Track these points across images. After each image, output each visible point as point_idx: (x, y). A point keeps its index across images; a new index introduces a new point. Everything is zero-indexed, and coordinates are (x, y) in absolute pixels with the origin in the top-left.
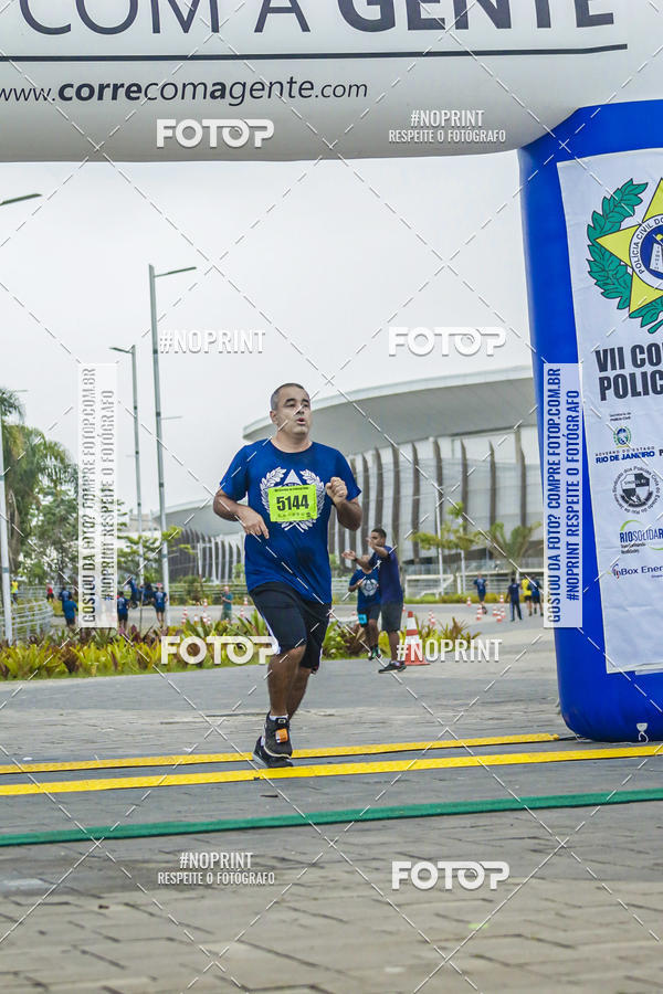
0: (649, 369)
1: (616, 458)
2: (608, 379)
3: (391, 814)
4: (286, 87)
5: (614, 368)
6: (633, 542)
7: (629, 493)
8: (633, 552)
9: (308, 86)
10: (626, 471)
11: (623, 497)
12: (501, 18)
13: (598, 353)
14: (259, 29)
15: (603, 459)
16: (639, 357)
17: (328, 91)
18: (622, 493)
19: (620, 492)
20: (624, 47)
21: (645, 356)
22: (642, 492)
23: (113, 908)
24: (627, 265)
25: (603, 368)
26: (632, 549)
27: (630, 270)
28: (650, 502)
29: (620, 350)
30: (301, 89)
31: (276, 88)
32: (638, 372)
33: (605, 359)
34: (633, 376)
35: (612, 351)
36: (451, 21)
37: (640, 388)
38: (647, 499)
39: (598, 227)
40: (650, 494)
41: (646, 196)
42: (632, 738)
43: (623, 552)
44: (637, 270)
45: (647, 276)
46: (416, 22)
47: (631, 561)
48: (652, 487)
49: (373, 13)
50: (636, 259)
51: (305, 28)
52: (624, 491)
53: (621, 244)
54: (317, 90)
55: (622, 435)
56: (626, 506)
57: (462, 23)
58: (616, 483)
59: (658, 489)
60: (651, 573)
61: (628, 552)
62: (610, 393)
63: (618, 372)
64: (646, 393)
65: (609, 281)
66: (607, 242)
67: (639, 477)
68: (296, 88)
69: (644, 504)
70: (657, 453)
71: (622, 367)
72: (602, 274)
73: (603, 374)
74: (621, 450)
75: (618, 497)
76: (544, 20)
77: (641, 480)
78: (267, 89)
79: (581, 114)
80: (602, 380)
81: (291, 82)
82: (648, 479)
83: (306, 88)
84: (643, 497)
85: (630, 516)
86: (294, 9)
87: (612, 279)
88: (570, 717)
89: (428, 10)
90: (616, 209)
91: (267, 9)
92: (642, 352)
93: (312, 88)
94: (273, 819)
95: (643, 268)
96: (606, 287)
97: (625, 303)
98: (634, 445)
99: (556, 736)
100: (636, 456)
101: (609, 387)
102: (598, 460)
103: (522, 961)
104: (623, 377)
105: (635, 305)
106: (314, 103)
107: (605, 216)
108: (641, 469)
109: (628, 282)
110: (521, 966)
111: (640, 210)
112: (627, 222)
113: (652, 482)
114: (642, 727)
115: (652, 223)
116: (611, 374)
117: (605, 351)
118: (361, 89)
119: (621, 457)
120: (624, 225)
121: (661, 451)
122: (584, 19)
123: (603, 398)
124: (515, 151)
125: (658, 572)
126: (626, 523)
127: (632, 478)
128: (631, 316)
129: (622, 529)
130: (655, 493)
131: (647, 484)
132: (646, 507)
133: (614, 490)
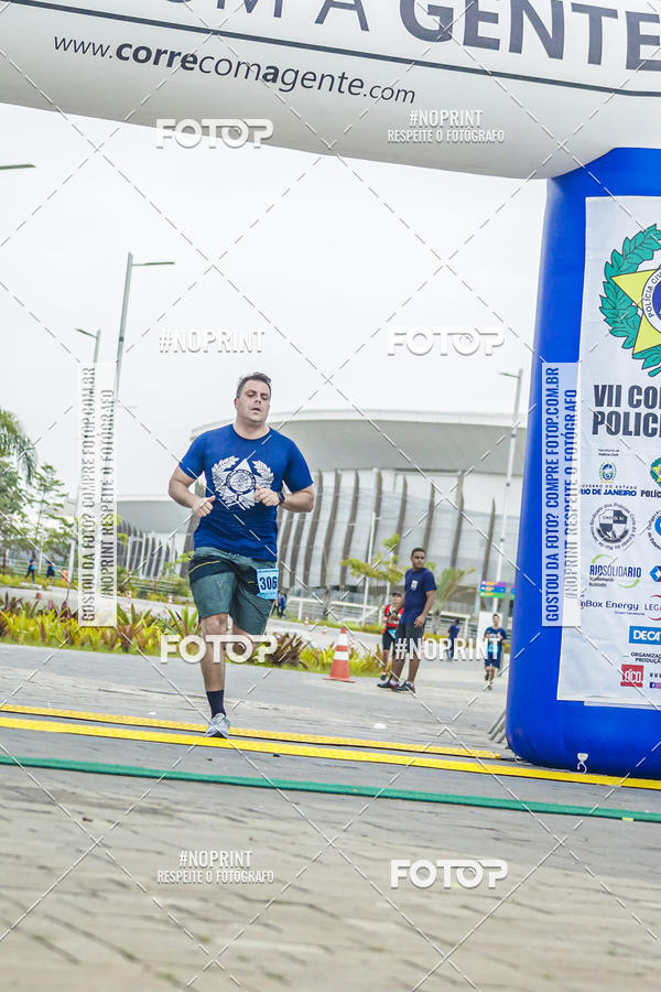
0: (643, 410)
1: (599, 492)
2: (602, 414)
4: (337, 81)
5: (610, 404)
6: (602, 576)
7: (605, 528)
8: (601, 585)
9: (359, 83)
11: (599, 531)
12: (555, 48)
13: (596, 387)
14: (320, 20)
15: (586, 492)
16: (636, 397)
17: (377, 92)
18: (598, 526)
19: (597, 526)
21: (642, 397)
22: (618, 529)
23: (96, 823)
24: (638, 307)
25: (599, 402)
26: (601, 582)
27: (640, 312)
28: (624, 540)
29: (619, 387)
30: (351, 85)
31: (327, 80)
32: (633, 412)
33: (601, 393)
34: (627, 415)
35: (611, 387)
36: (505, 43)
37: (632, 428)
38: (622, 537)
39: (615, 266)
40: (626, 532)
42: (572, 766)
44: (647, 313)
45: (655, 319)
46: (472, 39)
47: (597, 595)
48: (629, 526)
49: (431, 23)
50: (648, 303)
51: (365, 27)
52: (601, 525)
54: (366, 90)
55: (608, 471)
56: (600, 539)
57: (516, 47)
58: (594, 516)
59: (634, 528)
60: (614, 609)
61: (596, 585)
62: (602, 428)
63: (614, 408)
64: (637, 433)
65: (618, 320)
66: (621, 281)
67: (617, 513)
68: (346, 83)
69: (619, 540)
70: (639, 493)
71: (618, 404)
72: (613, 311)
73: (600, 409)
74: (604, 485)
76: (595, 57)
77: (620, 517)
78: (319, 78)
79: (616, 151)
80: (596, 416)
81: (343, 77)
82: (626, 518)
83: (355, 85)
84: (618, 534)
85: (603, 550)
86: (357, 7)
87: (620, 316)
88: (514, 738)
89: (484, 29)
90: (636, 251)
91: (330, 3)
92: (639, 393)
93: (362, 87)
95: (653, 312)
97: (630, 344)
98: (616, 483)
99: (498, 755)
100: (619, 493)
101: (602, 422)
102: (580, 491)
104: (618, 415)
105: (641, 345)
106: (361, 103)
107: (624, 256)
108: (621, 507)
109: (637, 324)
112: (645, 265)
113: (629, 519)
114: (583, 757)
116: (606, 409)
117: (604, 387)
118: (409, 95)
119: (603, 491)
120: (641, 268)
121: (643, 492)
122: (634, 62)
123: (595, 432)
124: (545, 180)
125: (622, 610)
126: (598, 557)
127: (612, 515)
128: (634, 356)
129: (594, 562)
130: (630, 532)
131: (625, 522)
132: (620, 544)
133: (592, 523)
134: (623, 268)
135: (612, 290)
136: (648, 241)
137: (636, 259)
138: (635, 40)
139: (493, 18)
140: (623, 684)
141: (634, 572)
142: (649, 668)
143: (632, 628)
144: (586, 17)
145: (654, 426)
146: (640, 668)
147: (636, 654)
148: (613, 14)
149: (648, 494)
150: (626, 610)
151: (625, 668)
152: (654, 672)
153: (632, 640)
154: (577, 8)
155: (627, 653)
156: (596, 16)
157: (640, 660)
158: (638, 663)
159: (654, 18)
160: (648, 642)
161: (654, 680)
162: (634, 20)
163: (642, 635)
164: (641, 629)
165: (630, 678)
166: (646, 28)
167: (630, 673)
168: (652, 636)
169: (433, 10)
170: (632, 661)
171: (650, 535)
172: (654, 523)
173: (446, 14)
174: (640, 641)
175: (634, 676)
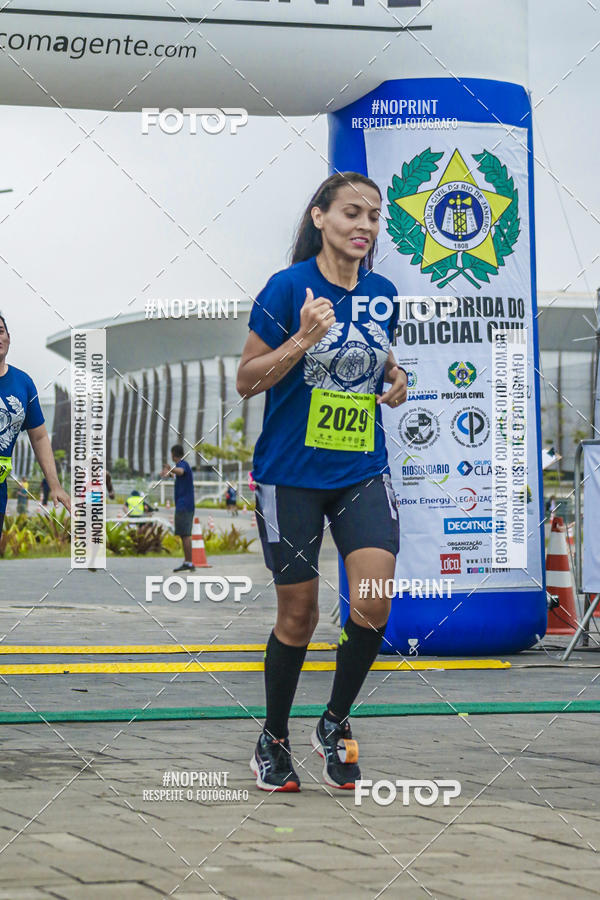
0: (436, 320)
3: (193, 716)
4: (123, 44)
6: (414, 476)
7: (412, 431)
8: (413, 484)
9: (144, 45)
10: (411, 411)
11: (407, 434)
17: (161, 51)
18: (406, 430)
19: (404, 430)
20: (429, 28)
22: (424, 431)
24: (421, 225)
26: (413, 481)
27: (424, 230)
28: (431, 440)
30: (136, 47)
31: (114, 45)
34: (421, 325)
37: (427, 337)
38: (429, 437)
39: (397, 190)
40: (431, 433)
41: (441, 164)
42: (405, 651)
43: (404, 484)
44: (430, 230)
45: (439, 236)
47: (411, 493)
48: (434, 427)
50: (431, 221)
52: (408, 429)
53: (417, 206)
54: (151, 49)
56: (409, 443)
58: (401, 421)
59: (439, 429)
60: (428, 505)
61: (409, 484)
62: (400, 340)
63: (409, 321)
64: (433, 341)
65: (404, 239)
66: (405, 203)
67: (422, 417)
68: (131, 46)
69: (425, 441)
70: (440, 396)
72: (399, 232)
75: (404, 436)
77: (424, 419)
78: (105, 45)
79: (387, 86)
81: (128, 40)
82: (430, 420)
83: (140, 47)
84: (425, 435)
85: (412, 452)
87: (405, 234)
90: (414, 174)
93: (146, 47)
94: (85, 714)
95: (436, 229)
96: (402, 244)
97: (417, 260)
98: (419, 388)
100: (421, 398)
101: (399, 334)
103: (328, 867)
104: (413, 327)
105: (428, 261)
106: (147, 61)
107: (404, 179)
108: (425, 410)
109: (422, 241)
110: (327, 871)
111: (436, 176)
112: (423, 187)
113: (433, 421)
114: (413, 642)
115: (446, 189)
116: (402, 322)
118: (190, 50)
120: (421, 189)
121: (443, 395)
124: (325, 115)
125: (435, 504)
126: (409, 458)
127: (416, 418)
128: (423, 271)
129: (405, 462)
130: (435, 433)
131: (429, 424)
132: (427, 444)
133: (400, 428)
134: (404, 191)
135: (395, 210)
136: (424, 164)
137: (416, 182)
140: (443, 572)
141: (442, 469)
142: (465, 555)
143: (446, 521)
145: (447, 333)
146: (457, 556)
147: (452, 544)
149: (448, 396)
150: (439, 504)
151: (444, 557)
152: (469, 558)
153: (447, 532)
155: (444, 543)
157: (456, 549)
158: (455, 552)
160: (461, 532)
161: (471, 565)
163: (456, 526)
164: (454, 520)
165: (449, 565)
167: (449, 561)
168: (465, 526)
170: (449, 550)
171: (453, 433)
172: (456, 423)
174: (455, 532)
175: (452, 564)
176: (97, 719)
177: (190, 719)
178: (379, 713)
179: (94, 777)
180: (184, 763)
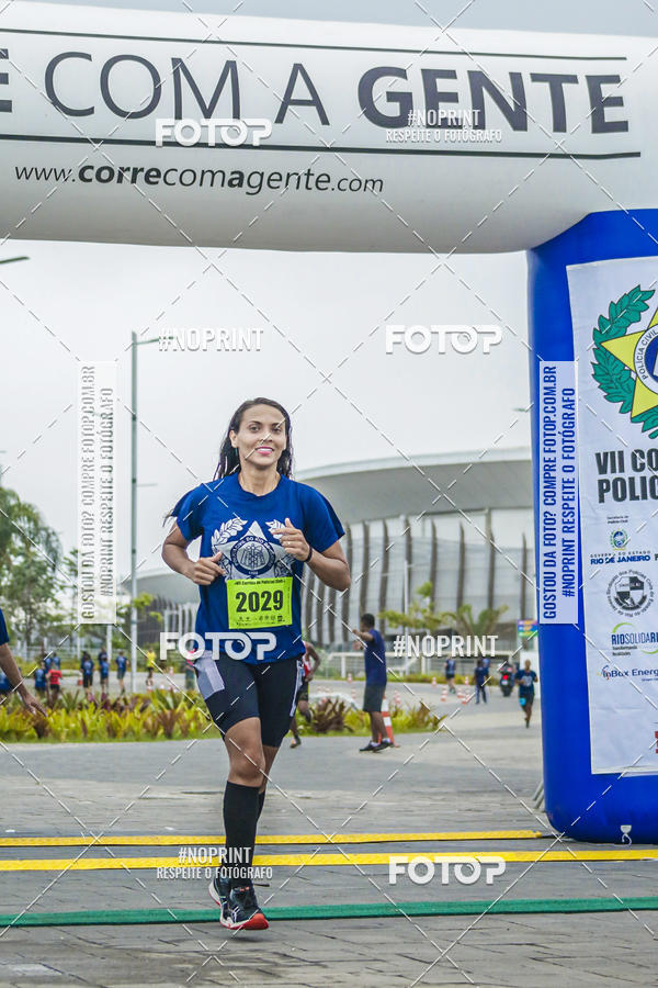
0: (648, 473)
1: (612, 560)
2: (607, 482)
3: (386, 912)
4: (304, 179)
5: (613, 471)
6: (625, 645)
7: (623, 596)
8: (624, 654)
9: (326, 179)
10: (621, 574)
11: (617, 599)
12: (518, 120)
13: (598, 455)
14: (280, 120)
15: (598, 561)
16: (639, 461)
17: (344, 185)
18: (616, 595)
19: (614, 594)
20: (638, 154)
21: (645, 461)
22: (636, 595)
24: (631, 370)
25: (602, 470)
26: (624, 651)
27: (633, 375)
28: (643, 606)
29: (621, 453)
30: (317, 181)
31: (293, 179)
32: (637, 476)
33: (604, 462)
34: (632, 480)
35: (613, 454)
37: (638, 492)
38: (641, 602)
39: (603, 331)
40: (644, 598)
41: (652, 303)
42: (615, 839)
43: (614, 654)
44: (640, 375)
45: (650, 381)
47: (621, 664)
48: (646, 591)
49: (393, 110)
50: (641, 365)
51: (325, 121)
52: (618, 593)
53: (626, 350)
54: (333, 183)
55: (619, 538)
56: (619, 608)
58: (610, 585)
59: (652, 593)
60: (641, 676)
61: (619, 654)
62: (609, 495)
63: (618, 475)
64: (645, 497)
65: (612, 385)
66: (613, 346)
67: (634, 580)
68: (312, 180)
69: (638, 607)
70: (653, 557)
71: (622, 470)
72: (606, 377)
73: (603, 477)
74: (616, 552)
75: (613, 600)
76: (560, 124)
77: (636, 583)
78: (284, 179)
79: (593, 219)
80: (601, 482)
81: (309, 174)
82: (642, 583)
83: (322, 181)
84: (637, 601)
85: (624, 618)
86: (316, 102)
87: (614, 380)
88: (555, 817)
90: (623, 315)
91: (288, 101)
92: (642, 457)
93: (329, 181)
94: (268, 911)
95: (646, 374)
96: (610, 391)
97: (625, 410)
98: (629, 550)
99: (539, 833)
100: (632, 559)
101: (608, 490)
102: (593, 561)
104: (623, 481)
105: (638, 409)
106: (330, 197)
107: (612, 320)
108: (636, 573)
109: (632, 389)
111: (646, 316)
112: (633, 328)
113: (646, 585)
114: (626, 829)
116: (610, 477)
117: (606, 454)
118: (377, 183)
119: (616, 559)
120: (629, 330)
121: (656, 556)
122: (600, 125)
123: (602, 500)
124: (523, 254)
125: (649, 677)
126: (619, 625)
127: (627, 581)
128: (633, 420)
129: (615, 631)
130: (649, 597)
131: (641, 587)
132: (639, 610)
133: (609, 592)
134: (612, 333)
135: (602, 355)
136: (632, 304)
137: (625, 323)
138: (598, 103)
139: (452, 98)
141: (656, 637)
144: (546, 85)
148: (573, 79)
150: (653, 676)
154: (536, 78)
156: (556, 82)
159: (615, 79)
162: (595, 82)
166: (607, 90)
169: (392, 97)
173: (405, 100)
176: (281, 916)
177: (384, 916)
178: (591, 908)
179: (279, 981)
180: (378, 965)
